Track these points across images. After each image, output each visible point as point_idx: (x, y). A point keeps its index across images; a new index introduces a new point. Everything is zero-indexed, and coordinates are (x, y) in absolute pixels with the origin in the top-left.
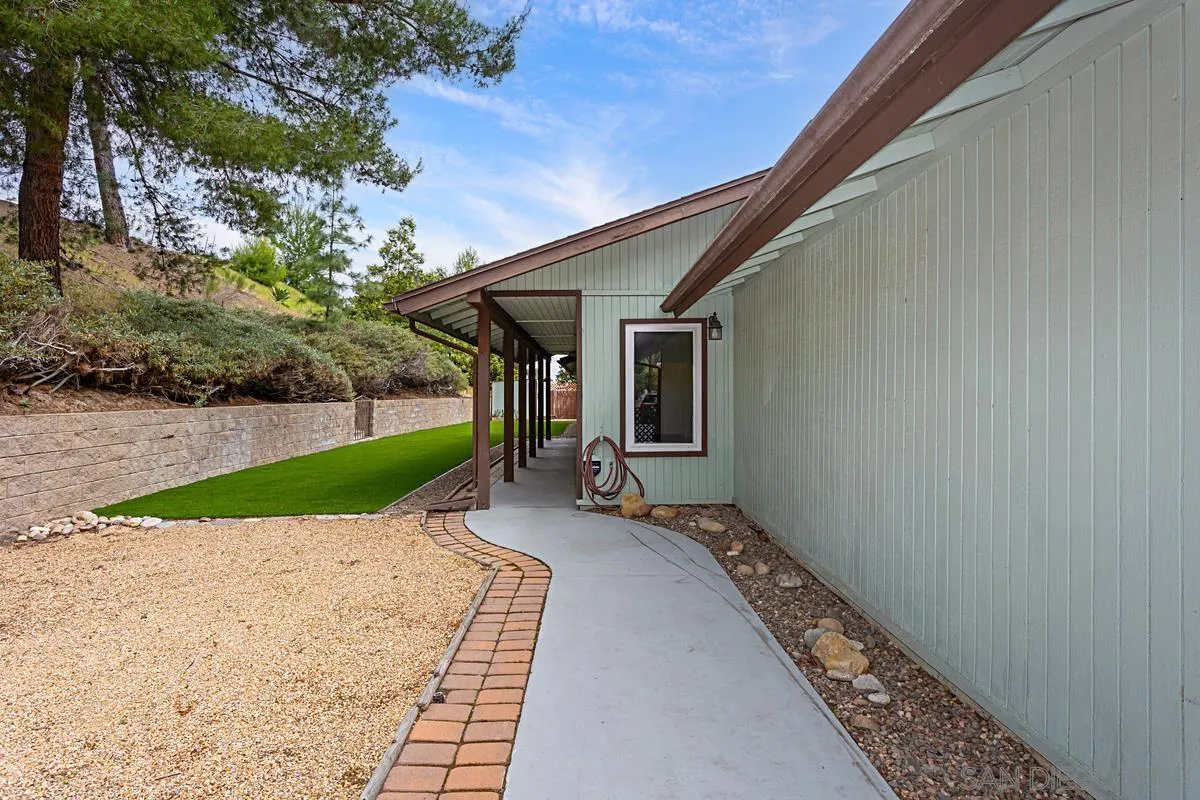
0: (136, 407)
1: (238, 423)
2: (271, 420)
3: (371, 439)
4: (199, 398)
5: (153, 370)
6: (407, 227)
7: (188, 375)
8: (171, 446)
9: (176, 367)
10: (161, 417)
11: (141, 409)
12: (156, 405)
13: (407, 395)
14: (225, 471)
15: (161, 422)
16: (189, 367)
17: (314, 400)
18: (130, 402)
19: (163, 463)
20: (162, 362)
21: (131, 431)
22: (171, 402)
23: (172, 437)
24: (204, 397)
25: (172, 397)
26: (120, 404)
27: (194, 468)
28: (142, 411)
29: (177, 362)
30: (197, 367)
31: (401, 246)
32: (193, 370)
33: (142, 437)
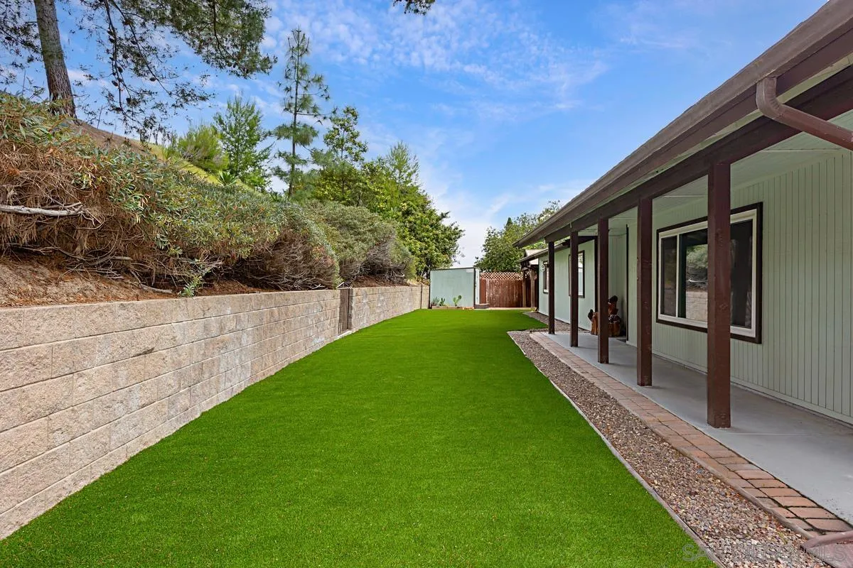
0: (84, 297)
1: (238, 321)
2: (272, 314)
3: (349, 332)
4: (190, 280)
5: (117, 222)
6: (350, 116)
7: (176, 236)
8: (150, 368)
9: (161, 219)
10: (132, 315)
11: (95, 299)
12: (122, 293)
13: (369, 282)
14: (223, 397)
15: (132, 324)
16: (180, 222)
17: (305, 287)
18: (73, 285)
19: (134, 403)
20: (135, 205)
21: (75, 346)
22: (146, 288)
23: (150, 351)
24: (197, 279)
25: (146, 277)
26: (52, 289)
27: (184, 401)
28: (96, 305)
29: (161, 210)
30: (191, 225)
31: (343, 134)
32: (183, 229)
33: (98, 358)
